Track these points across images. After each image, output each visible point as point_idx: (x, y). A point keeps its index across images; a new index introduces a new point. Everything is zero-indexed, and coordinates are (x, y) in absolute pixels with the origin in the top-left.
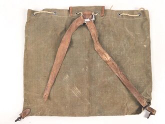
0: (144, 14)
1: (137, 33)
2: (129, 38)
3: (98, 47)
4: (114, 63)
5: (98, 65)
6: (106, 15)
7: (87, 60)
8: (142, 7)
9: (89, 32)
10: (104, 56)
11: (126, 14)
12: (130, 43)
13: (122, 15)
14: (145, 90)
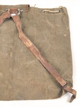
0: (63, 10)
1: (58, 25)
2: (50, 28)
3: (21, 35)
4: (36, 48)
5: (22, 51)
6: (30, 11)
7: (12, 47)
8: (61, 6)
9: (15, 24)
10: (27, 42)
11: (48, 11)
12: (51, 33)
13: (45, 12)
14: (66, 72)
